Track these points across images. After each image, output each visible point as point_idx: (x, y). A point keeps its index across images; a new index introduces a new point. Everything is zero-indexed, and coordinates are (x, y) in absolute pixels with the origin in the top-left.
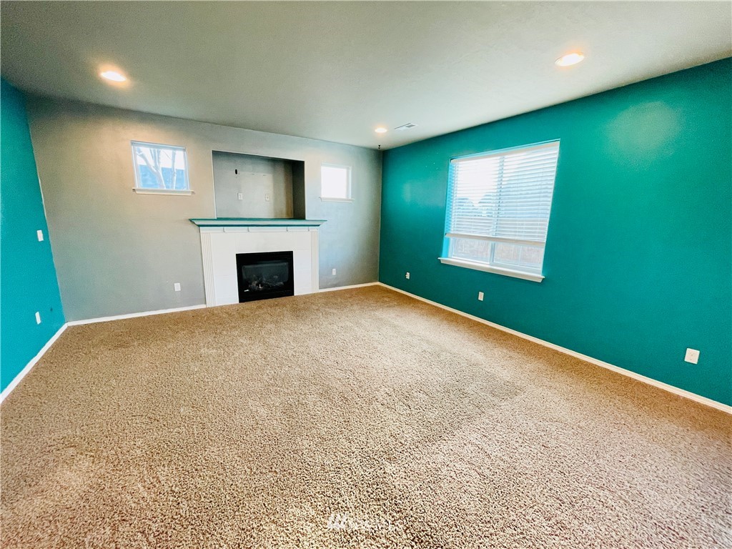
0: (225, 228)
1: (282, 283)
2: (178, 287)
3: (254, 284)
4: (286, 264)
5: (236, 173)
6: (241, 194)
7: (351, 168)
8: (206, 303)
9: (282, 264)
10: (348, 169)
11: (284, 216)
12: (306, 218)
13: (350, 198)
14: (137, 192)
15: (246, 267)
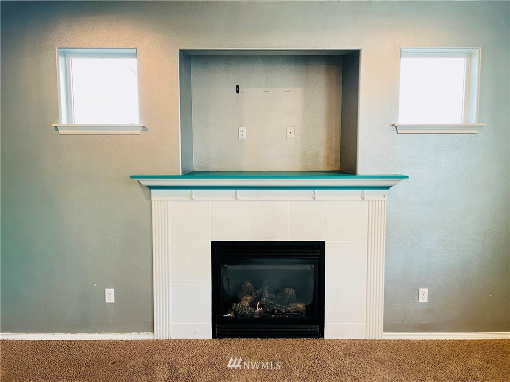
0: (194, 191)
1: (300, 306)
2: (110, 296)
3: (246, 302)
4: (308, 267)
5: (238, 92)
6: (244, 129)
7: (477, 52)
8: (153, 332)
9: (300, 268)
10: (470, 55)
11: (322, 167)
12: (360, 171)
13: (473, 121)
14: (61, 132)
15: (230, 268)
